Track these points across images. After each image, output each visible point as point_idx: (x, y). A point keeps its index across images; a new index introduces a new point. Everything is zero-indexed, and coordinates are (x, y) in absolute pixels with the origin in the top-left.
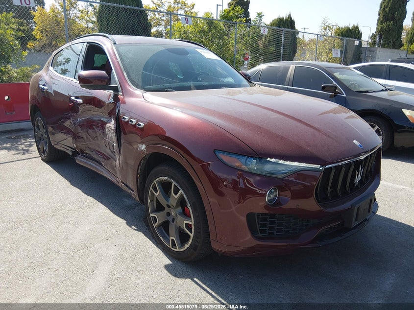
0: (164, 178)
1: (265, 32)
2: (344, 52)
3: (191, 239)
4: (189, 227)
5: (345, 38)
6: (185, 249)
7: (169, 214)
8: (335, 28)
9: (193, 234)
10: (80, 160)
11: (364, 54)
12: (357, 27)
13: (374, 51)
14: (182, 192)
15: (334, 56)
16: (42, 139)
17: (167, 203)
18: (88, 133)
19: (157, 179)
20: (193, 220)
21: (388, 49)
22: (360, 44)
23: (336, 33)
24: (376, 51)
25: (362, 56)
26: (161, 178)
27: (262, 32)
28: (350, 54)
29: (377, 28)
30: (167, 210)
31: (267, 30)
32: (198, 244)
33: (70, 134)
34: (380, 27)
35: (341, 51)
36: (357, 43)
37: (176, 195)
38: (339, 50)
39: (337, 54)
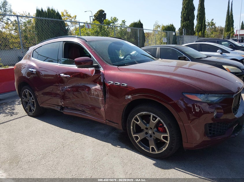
0: (144, 113)
1: (129, 30)
2: (169, 39)
3: (168, 144)
4: (165, 138)
5: (168, 32)
6: (163, 151)
7: (147, 133)
8: (161, 26)
9: (169, 141)
10: (66, 112)
11: (178, 39)
12: (172, 25)
13: (182, 37)
14: (160, 119)
15: (164, 42)
16: (28, 103)
17: (146, 127)
18: (74, 95)
19: (138, 114)
20: (168, 133)
21: (189, 36)
22: (175, 34)
23: (162, 29)
24: (184, 37)
25: (177, 40)
26: (141, 113)
27: (128, 31)
28: (171, 40)
29: (181, 25)
30: (146, 131)
31: (130, 29)
32: (173, 147)
33: (58, 97)
34: (183, 25)
35: (167, 39)
36: (174, 34)
37: (154, 121)
38: (166, 38)
39: (165, 40)
